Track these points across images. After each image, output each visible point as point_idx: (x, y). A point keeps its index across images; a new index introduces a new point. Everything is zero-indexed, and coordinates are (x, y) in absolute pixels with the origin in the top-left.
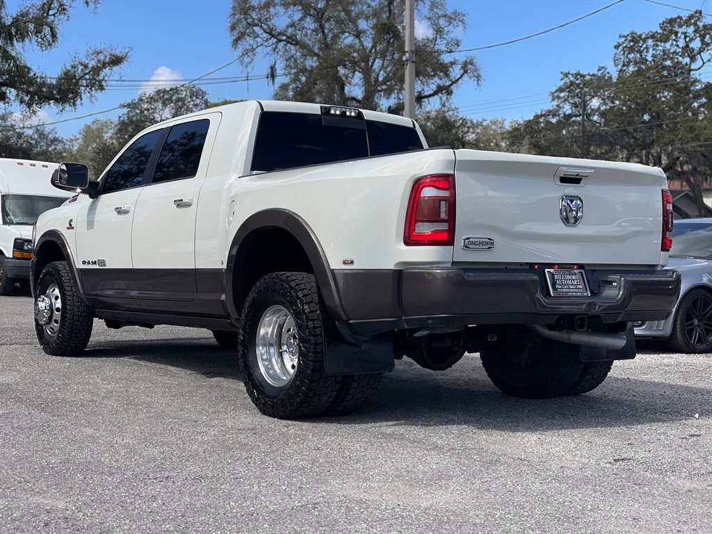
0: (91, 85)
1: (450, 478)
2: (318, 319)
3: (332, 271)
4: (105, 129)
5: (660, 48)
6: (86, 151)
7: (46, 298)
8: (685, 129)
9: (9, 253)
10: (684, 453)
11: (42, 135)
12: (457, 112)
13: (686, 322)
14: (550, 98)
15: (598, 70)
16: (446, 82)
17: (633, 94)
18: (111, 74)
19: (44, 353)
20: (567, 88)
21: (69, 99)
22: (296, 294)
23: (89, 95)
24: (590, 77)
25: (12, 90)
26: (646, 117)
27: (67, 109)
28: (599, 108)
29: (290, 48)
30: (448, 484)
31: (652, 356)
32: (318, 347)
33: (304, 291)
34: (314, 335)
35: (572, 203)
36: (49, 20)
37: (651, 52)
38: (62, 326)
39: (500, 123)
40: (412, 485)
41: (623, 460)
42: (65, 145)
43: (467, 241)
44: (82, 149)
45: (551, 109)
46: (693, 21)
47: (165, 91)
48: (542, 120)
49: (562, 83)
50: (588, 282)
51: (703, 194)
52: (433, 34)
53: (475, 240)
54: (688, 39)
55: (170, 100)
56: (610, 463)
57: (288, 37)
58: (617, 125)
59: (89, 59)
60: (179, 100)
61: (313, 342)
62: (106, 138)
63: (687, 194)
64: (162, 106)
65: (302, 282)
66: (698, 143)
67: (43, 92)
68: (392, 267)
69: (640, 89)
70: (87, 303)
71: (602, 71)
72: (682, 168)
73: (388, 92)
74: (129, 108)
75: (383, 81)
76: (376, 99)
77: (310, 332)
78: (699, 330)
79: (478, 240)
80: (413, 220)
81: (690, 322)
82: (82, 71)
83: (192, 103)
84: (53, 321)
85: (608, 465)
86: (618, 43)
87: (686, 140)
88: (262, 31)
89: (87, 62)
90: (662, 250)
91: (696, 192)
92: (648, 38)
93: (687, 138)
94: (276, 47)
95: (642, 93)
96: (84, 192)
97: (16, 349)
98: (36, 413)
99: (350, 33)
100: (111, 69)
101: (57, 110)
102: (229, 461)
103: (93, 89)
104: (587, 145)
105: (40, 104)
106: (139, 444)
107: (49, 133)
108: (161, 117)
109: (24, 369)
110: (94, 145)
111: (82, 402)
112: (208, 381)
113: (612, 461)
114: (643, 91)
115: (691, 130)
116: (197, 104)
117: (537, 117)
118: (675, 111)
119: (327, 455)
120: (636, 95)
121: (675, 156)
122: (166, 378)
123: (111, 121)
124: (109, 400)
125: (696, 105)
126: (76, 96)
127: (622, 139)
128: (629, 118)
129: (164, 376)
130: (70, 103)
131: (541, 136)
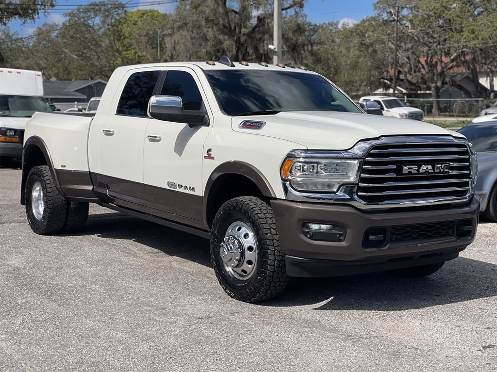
4: (52, 30)
6: (39, 46)
8: (468, 31)
11: (7, 36)
12: (306, 18)
14: (373, 8)
17: (432, 6)
21: (29, 14)
23: (43, 11)
26: (441, 21)
27: (28, 21)
28: (408, 16)
39: (335, 25)
41: (489, 347)
42: (23, 42)
44: (36, 45)
45: (374, 16)
47: (96, 5)
48: (366, 24)
55: (100, 10)
56: (480, 350)
58: (420, 28)
60: (106, 10)
62: (53, 37)
63: (468, 76)
64: (94, 15)
66: (477, 42)
67: (10, 9)
72: (465, 58)
74: (70, 16)
76: (249, 10)
83: (115, 13)
85: (480, 353)
87: (469, 39)
91: (474, 75)
93: (469, 37)
95: (438, 5)
101: (21, 23)
102: (202, 358)
103: (46, 6)
104: (399, 42)
105: (8, 18)
106: (130, 338)
107: (13, 35)
108: (93, 23)
109: (26, 251)
110: (45, 42)
111: (76, 288)
112: (163, 261)
113: (482, 349)
114: (440, 3)
115: (473, 32)
116: (119, 14)
117: (363, 22)
118: (461, 18)
119: (271, 348)
120: (435, 7)
121: (460, 51)
122: (131, 259)
123: (57, 24)
124: (95, 285)
125: (476, 13)
126: (34, 12)
127: (424, 38)
128: (430, 24)
129: (129, 256)
130: (30, 17)
131: (367, 36)
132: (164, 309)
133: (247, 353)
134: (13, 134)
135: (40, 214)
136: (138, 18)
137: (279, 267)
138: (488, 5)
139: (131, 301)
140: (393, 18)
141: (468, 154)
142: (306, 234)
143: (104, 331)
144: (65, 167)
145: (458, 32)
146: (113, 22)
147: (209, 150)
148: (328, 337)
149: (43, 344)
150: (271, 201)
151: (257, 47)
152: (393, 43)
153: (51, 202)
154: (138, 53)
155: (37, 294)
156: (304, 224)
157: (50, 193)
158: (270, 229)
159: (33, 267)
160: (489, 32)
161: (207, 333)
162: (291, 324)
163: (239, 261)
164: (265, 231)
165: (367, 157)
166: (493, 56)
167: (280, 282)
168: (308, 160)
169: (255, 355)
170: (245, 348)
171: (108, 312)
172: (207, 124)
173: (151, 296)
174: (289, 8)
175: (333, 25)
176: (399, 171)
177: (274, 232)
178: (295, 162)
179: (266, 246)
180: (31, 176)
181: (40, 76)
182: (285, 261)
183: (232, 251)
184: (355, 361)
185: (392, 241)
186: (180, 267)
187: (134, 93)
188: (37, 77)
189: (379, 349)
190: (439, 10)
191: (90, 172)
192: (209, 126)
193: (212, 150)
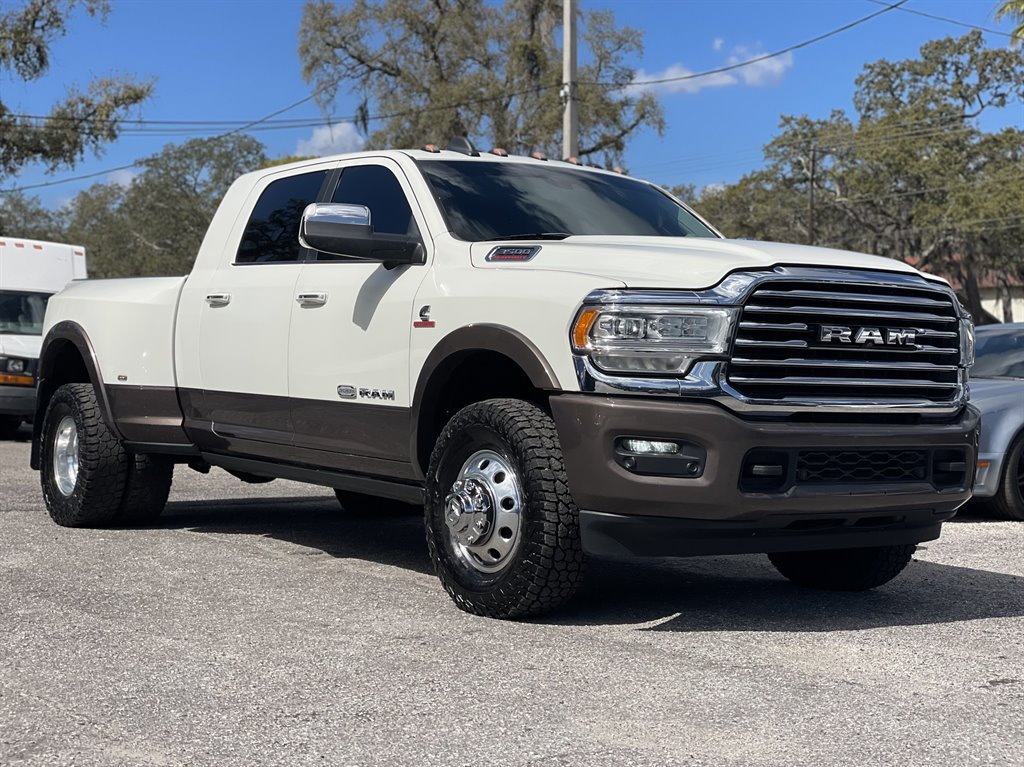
1: (753, 713)
4: (110, 198)
5: (920, 84)
6: (82, 230)
8: (957, 200)
11: (18, 205)
14: (763, 154)
15: (833, 116)
16: (614, 131)
17: (882, 150)
18: (126, 115)
20: (788, 140)
21: (64, 151)
23: (93, 146)
24: (819, 126)
27: (60, 166)
28: (834, 170)
29: (386, 80)
30: (754, 722)
31: (970, 525)
36: (35, 36)
37: (908, 90)
39: (687, 192)
40: (698, 725)
41: (1003, 681)
42: (50, 220)
44: (75, 228)
45: (765, 170)
46: (967, 46)
48: (751, 186)
49: (780, 132)
51: (981, 295)
52: (595, 62)
54: (960, 72)
55: (210, 155)
56: (984, 687)
57: (385, 64)
58: (859, 195)
59: (94, 93)
60: (222, 155)
62: (111, 211)
64: (198, 164)
66: (976, 221)
67: (26, 141)
69: (894, 143)
71: (837, 117)
72: (951, 257)
74: (148, 165)
75: (523, 129)
82: (84, 110)
83: (242, 160)
85: (984, 691)
86: (861, 76)
87: (959, 217)
88: (347, 56)
89: (91, 97)
91: (970, 292)
92: (903, 70)
93: (958, 213)
94: (368, 78)
95: (895, 149)
97: (16, 518)
98: (75, 613)
99: (474, 59)
100: (126, 108)
101: (47, 168)
103: (100, 137)
104: (816, 224)
105: (20, 158)
106: (251, 660)
107: (29, 203)
108: (196, 180)
110: (94, 222)
111: (141, 597)
113: (988, 684)
114: (898, 145)
115: (966, 202)
116: (249, 162)
117: (744, 182)
118: (942, 175)
119: (549, 677)
120: (888, 151)
121: (942, 240)
123: (121, 185)
125: (971, 166)
126: (75, 147)
127: (866, 215)
128: (877, 185)
129: (254, 557)
130: (64, 157)
131: (751, 209)
134: (21, 368)
135: (69, 485)
137: (567, 537)
138: (995, 149)
140: (804, 174)
141: (955, 316)
142: (621, 461)
143: (196, 651)
144: (126, 379)
145: (936, 202)
147: (425, 309)
148: (667, 664)
149: (67, 667)
150: (551, 397)
152: (804, 225)
153: (94, 456)
155: (57, 603)
156: (620, 439)
157: (93, 436)
158: (549, 458)
160: (1000, 202)
161: (413, 656)
162: (591, 646)
163: (484, 528)
164: (538, 463)
165: (748, 303)
166: (1008, 251)
167: (570, 572)
168: (626, 309)
171: (207, 628)
172: (420, 260)
173: (299, 609)
174: (594, 150)
175: (684, 192)
176: (812, 336)
177: (556, 464)
178: (600, 315)
179: (541, 493)
180: (54, 405)
181: (81, 254)
182: (578, 526)
183: (469, 510)
185: (800, 481)
187: (270, 239)
188: (76, 257)
190: (897, 158)
191: (177, 388)
192: (424, 263)
193: (431, 309)
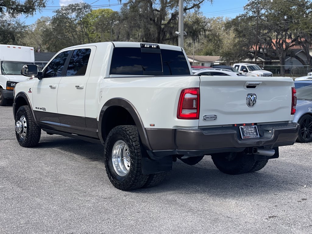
0: (39, 5)
2: (139, 148)
3: (145, 129)
4: (46, 21)
6: (38, 31)
7: (20, 122)
8: (303, 23)
9: (4, 87)
10: (300, 212)
11: (19, 24)
12: (202, 14)
13: (301, 129)
14: (243, 9)
16: (197, 2)
19: (19, 146)
20: (251, 4)
21: (30, 11)
22: (129, 137)
23: (39, 9)
25: (5, 7)
26: (286, 17)
27: (29, 16)
28: (265, 14)
32: (139, 161)
33: (133, 136)
34: (137, 156)
35: (252, 97)
38: (27, 135)
39: (221, 18)
41: (273, 217)
43: (205, 117)
44: (36, 30)
45: (243, 14)
47: (72, 5)
49: (249, 2)
50: (258, 131)
51: (309, 51)
53: (209, 116)
55: (75, 9)
56: (267, 219)
58: (273, 21)
60: (78, 9)
61: (137, 159)
62: (47, 25)
63: (302, 51)
64: (72, 12)
65: (132, 131)
66: (308, 30)
67: (19, 8)
68: (172, 128)
70: (38, 125)
72: (300, 40)
73: (172, 6)
75: (169, 2)
76: (166, 10)
77: (135, 155)
78: (306, 132)
79: (210, 116)
80: (181, 108)
81: (303, 129)
83: (85, 11)
84: (23, 132)
85: (266, 221)
90: (291, 114)
91: (306, 50)
93: (303, 27)
96: (36, 77)
101: (25, 17)
102: (100, 221)
104: (259, 30)
105: (17, 13)
106: (60, 209)
107: (22, 24)
108: (71, 17)
109: (10, 157)
110: (42, 28)
111: (35, 180)
112: (92, 164)
113: (268, 218)
114: (285, 6)
115: (306, 24)
116: (87, 11)
117: (237, 18)
119: (143, 216)
120: (281, 8)
121: (298, 35)
122: (73, 162)
123: (49, 17)
124: (47, 178)
125: (307, 12)
126: (33, 10)
128: (278, 18)
129: (72, 161)
131: (239, 26)
132: (85, 192)
133: (127, 219)
136: (99, 14)
139: (66, 188)
143: (45, 205)
145: (296, 24)
146: (83, 16)
148: (178, 210)
149: (8, 212)
151: (171, 32)
152: (256, 31)
154: (99, 35)
155: (11, 183)
159: (13, 166)
161: (106, 207)
162: (159, 202)
169: (132, 220)
170: (127, 216)
171: (51, 194)
173: (79, 185)
174: (191, 8)
175: (220, 18)
181: (33, 50)
184: (190, 224)
186: (102, 167)
188: (31, 51)
189: (206, 217)
190: (284, 10)
